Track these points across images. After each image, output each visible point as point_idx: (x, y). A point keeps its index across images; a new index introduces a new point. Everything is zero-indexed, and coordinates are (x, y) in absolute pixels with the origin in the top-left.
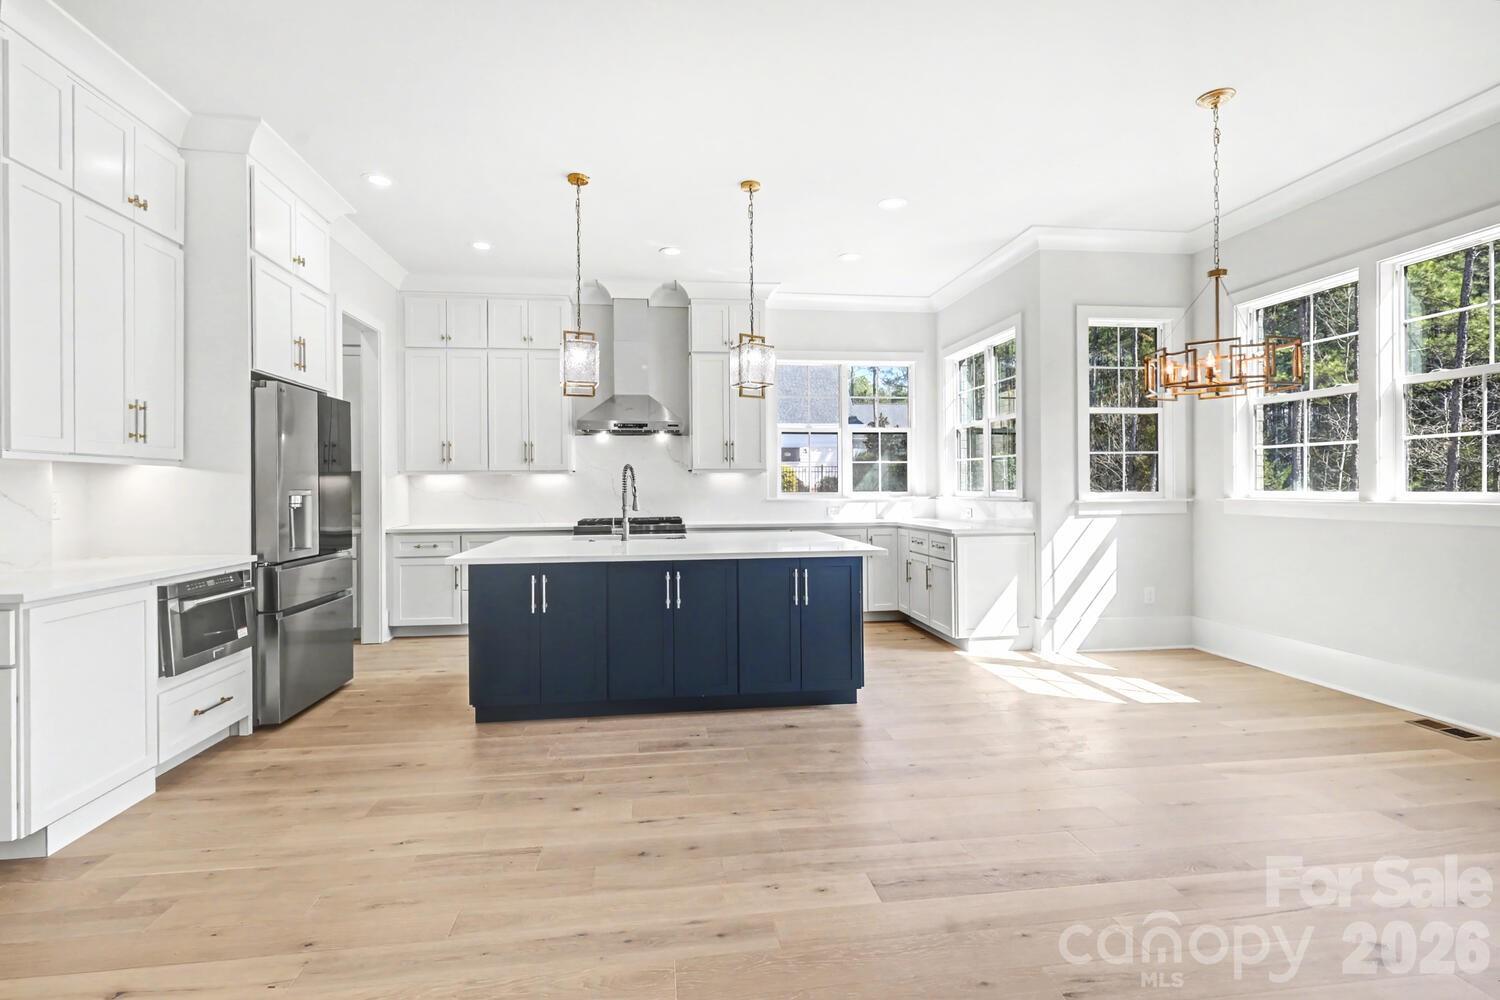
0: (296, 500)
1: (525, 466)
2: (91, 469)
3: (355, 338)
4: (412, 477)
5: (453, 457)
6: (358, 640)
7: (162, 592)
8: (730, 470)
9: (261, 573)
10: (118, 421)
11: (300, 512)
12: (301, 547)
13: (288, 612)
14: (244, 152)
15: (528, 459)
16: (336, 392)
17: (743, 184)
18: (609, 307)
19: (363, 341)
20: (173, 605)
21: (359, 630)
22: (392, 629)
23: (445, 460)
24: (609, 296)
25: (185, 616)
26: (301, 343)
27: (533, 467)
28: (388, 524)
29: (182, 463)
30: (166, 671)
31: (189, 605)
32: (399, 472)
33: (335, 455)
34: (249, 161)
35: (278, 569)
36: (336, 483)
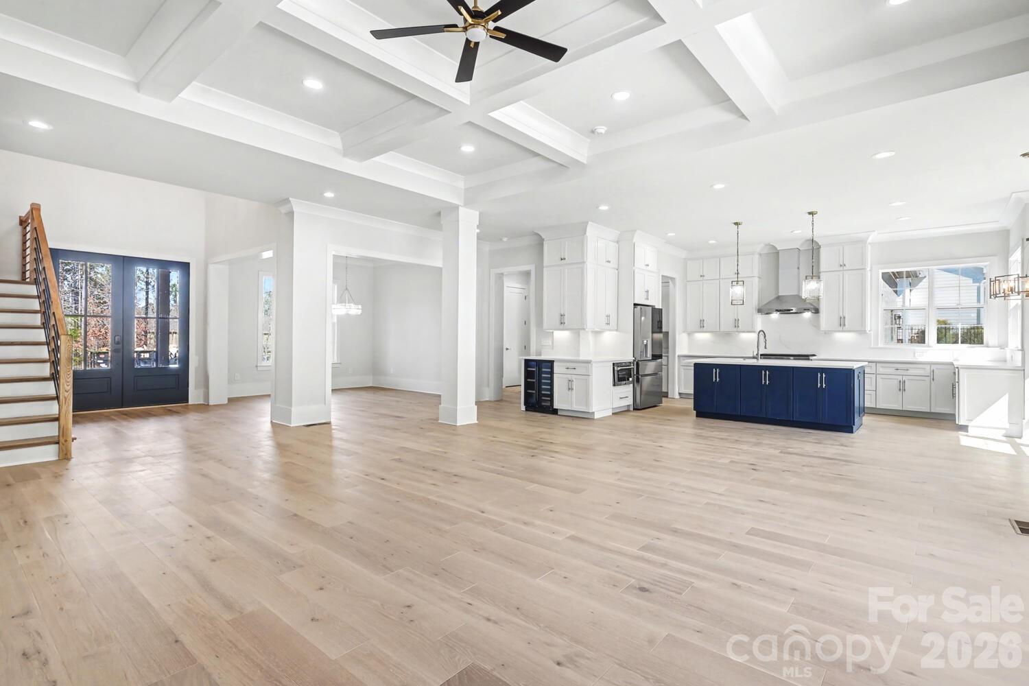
0: (645, 342)
1: (735, 329)
2: (597, 333)
3: (666, 281)
4: (690, 334)
5: (705, 325)
6: (667, 397)
7: (614, 364)
8: (843, 331)
9: (635, 363)
10: (604, 320)
11: (646, 346)
12: (646, 357)
13: (642, 376)
14: (632, 239)
15: (737, 326)
16: (659, 306)
17: (810, 213)
18: (777, 253)
19: (670, 281)
20: (616, 368)
21: (667, 393)
22: (680, 394)
23: (702, 326)
24: (776, 249)
25: (618, 371)
26: (647, 292)
27: (739, 329)
28: (678, 352)
29: (617, 330)
30: (614, 385)
31: (619, 369)
32: (684, 332)
33: (657, 325)
34: (634, 241)
35: (640, 362)
36: (658, 336)
